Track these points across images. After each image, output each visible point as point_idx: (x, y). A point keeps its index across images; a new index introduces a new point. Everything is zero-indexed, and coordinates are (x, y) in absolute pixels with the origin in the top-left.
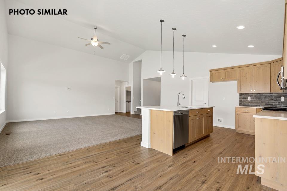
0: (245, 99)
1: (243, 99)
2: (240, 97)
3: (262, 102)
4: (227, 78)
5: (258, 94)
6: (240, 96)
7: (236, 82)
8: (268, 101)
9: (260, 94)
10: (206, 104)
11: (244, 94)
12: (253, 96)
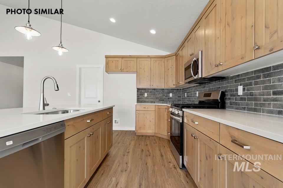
0: (142, 95)
1: (140, 95)
2: (137, 93)
3: (156, 98)
4: (126, 69)
5: (153, 89)
6: (137, 91)
7: (135, 75)
8: (161, 96)
9: (154, 89)
10: (99, 102)
11: (141, 89)
12: (148, 91)
